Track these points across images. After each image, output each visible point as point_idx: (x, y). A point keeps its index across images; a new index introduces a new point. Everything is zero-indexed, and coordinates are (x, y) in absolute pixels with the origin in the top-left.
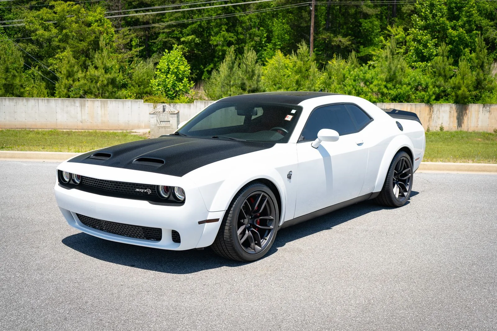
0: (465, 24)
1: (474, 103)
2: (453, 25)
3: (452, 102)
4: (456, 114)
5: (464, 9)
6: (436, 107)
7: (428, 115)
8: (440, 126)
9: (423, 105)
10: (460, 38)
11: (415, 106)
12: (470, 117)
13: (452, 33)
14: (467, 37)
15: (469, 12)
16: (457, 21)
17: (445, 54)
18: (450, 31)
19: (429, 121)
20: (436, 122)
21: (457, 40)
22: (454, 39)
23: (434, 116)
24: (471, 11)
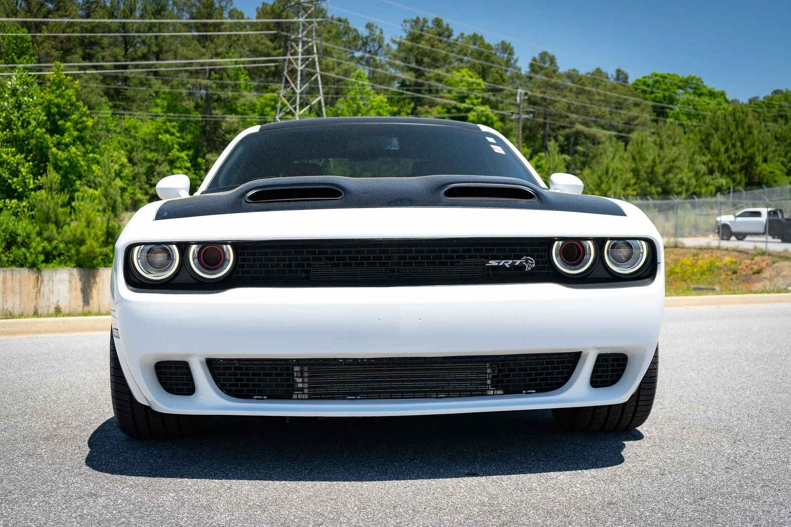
0: (74, 141)
1: (105, 266)
2: (56, 142)
3: (72, 266)
4: (79, 285)
5: (73, 117)
6: (47, 273)
7: (34, 288)
8: (54, 306)
9: (25, 271)
10: (71, 163)
11: (10, 273)
12: (101, 288)
13: (57, 154)
14: (82, 163)
15: (80, 123)
16: (62, 135)
17: (54, 187)
18: (54, 150)
19: (36, 298)
20: (48, 299)
21: (68, 165)
22: (60, 165)
23: (45, 289)
24: (83, 122)
